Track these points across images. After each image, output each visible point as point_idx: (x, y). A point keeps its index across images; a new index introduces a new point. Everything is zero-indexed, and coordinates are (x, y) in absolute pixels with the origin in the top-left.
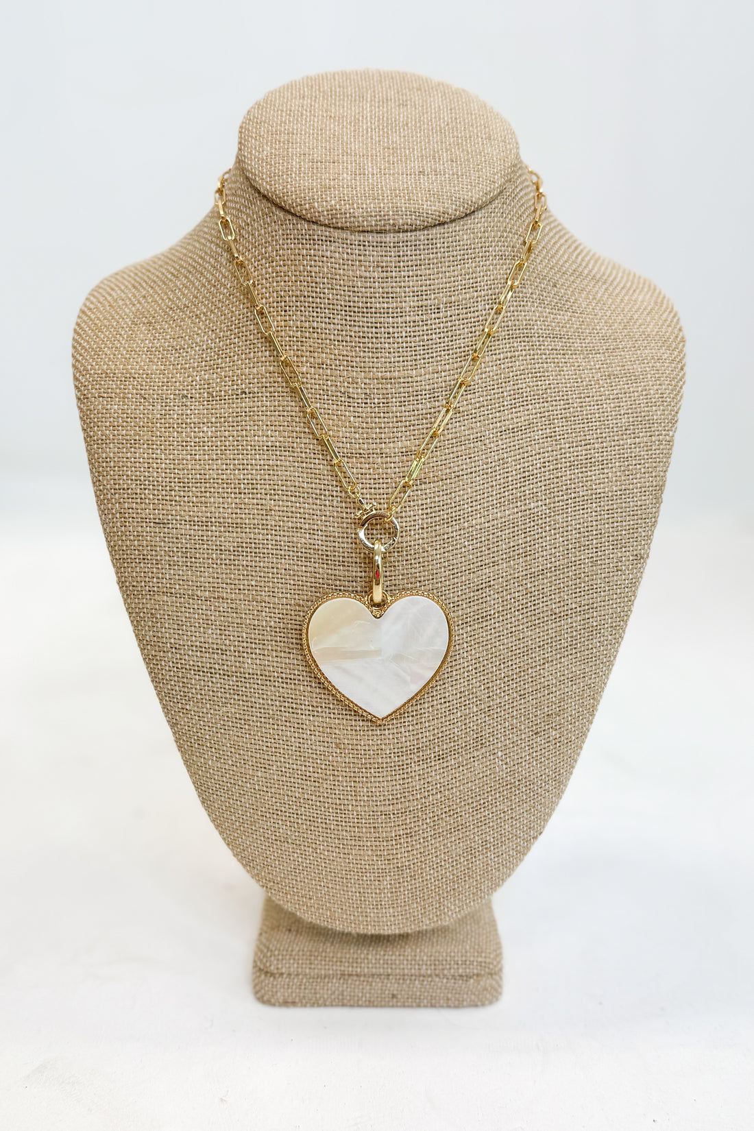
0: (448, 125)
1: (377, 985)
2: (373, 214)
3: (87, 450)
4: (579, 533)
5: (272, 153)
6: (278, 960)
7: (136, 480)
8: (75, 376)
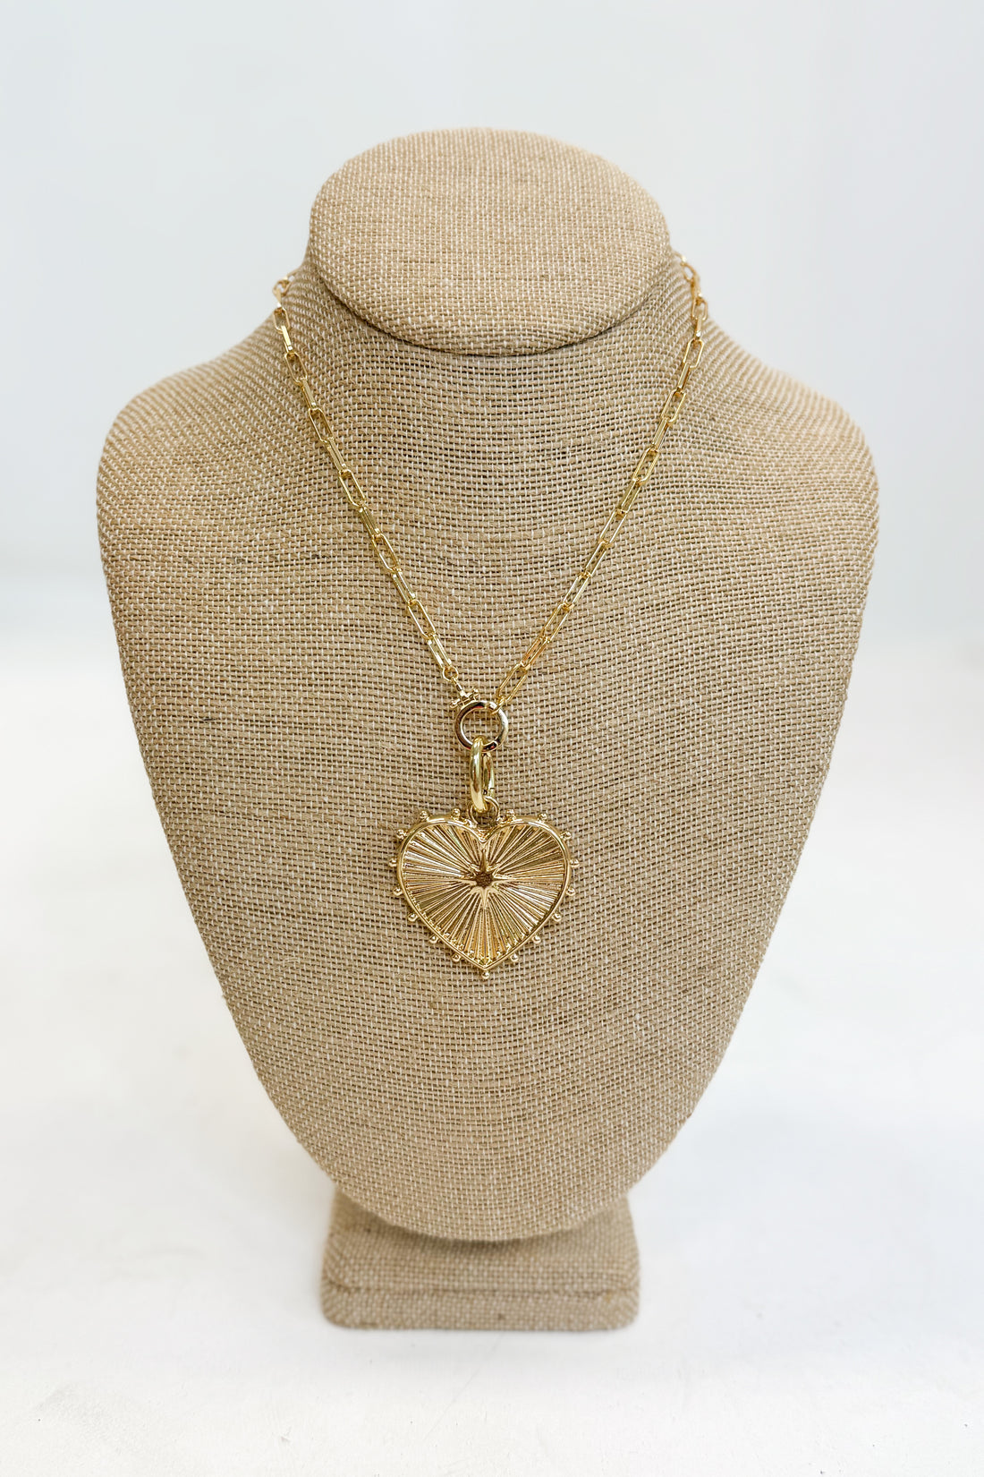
0: (578, 209)
1: (480, 1303)
2: (482, 333)
3: (116, 628)
4: (741, 739)
5: (352, 248)
6: (354, 1271)
7: (178, 668)
8: (100, 530)
